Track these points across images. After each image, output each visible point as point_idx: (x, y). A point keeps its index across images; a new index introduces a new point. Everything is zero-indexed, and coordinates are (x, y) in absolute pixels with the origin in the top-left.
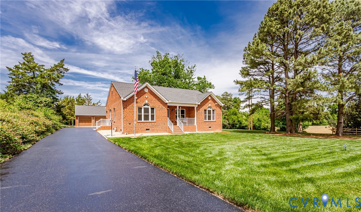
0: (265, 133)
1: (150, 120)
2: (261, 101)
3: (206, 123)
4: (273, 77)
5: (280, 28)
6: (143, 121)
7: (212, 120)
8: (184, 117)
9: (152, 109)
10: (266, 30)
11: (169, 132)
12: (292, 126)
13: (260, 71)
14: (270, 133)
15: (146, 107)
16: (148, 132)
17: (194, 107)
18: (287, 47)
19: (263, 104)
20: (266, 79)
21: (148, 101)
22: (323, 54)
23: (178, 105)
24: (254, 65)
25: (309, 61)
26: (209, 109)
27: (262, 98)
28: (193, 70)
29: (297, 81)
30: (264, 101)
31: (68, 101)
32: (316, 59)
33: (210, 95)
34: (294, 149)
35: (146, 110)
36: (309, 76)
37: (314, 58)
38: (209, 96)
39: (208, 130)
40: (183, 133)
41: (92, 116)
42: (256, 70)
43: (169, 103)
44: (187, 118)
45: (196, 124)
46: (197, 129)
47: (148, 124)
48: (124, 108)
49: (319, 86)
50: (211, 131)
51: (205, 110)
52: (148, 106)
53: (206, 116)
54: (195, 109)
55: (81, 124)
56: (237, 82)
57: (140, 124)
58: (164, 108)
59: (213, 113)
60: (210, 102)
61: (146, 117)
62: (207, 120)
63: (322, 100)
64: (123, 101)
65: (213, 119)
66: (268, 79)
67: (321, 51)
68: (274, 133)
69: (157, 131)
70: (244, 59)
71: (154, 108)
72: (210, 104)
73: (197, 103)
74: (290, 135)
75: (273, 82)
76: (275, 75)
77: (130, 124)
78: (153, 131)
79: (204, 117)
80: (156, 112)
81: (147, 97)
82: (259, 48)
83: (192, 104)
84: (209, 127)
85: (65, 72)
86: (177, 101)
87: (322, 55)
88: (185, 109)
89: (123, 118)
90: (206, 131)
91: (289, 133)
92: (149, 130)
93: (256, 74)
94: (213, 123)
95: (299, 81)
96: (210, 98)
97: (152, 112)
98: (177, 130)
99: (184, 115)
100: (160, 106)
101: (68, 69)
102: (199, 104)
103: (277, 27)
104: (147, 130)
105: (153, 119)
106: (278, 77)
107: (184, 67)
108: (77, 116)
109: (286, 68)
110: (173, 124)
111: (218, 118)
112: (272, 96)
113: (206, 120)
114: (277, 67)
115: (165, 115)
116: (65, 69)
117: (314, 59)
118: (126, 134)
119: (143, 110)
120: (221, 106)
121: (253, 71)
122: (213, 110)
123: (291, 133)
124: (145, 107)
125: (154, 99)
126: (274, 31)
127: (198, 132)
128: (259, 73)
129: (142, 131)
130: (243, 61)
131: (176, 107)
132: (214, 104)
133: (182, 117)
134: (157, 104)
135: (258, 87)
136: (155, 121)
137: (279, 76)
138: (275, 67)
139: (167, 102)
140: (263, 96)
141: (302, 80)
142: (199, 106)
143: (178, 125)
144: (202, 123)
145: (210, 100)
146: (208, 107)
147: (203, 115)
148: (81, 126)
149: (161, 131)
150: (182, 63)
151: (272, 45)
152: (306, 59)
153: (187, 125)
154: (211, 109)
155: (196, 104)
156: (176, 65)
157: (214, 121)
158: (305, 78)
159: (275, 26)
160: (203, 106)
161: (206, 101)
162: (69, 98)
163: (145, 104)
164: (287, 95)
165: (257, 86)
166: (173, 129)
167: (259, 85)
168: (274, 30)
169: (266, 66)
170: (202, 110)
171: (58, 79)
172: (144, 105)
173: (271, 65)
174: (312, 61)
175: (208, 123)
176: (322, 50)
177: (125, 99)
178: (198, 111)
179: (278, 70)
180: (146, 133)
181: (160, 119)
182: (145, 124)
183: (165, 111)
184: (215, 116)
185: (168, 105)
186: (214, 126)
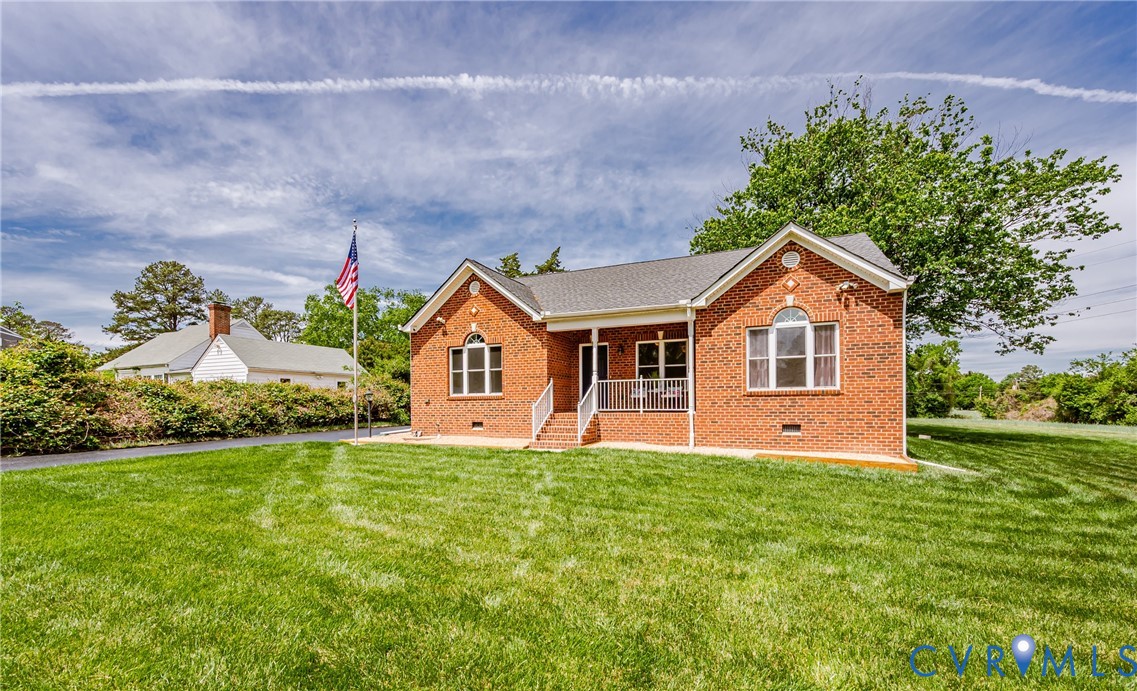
1: (487, 392)
3: (760, 402)
6: (466, 393)
7: (810, 386)
9: (496, 350)
15: (477, 345)
16: (477, 434)
17: (681, 324)
21: (480, 325)
23: (595, 326)
26: (788, 323)
33: (791, 243)
35: (476, 358)
38: (783, 251)
39: (775, 443)
43: (553, 321)
44: (641, 379)
45: (691, 409)
46: (692, 435)
47: (478, 404)
50: (802, 449)
51: (758, 333)
52: (482, 341)
53: (765, 362)
54: (689, 331)
57: (453, 404)
58: (535, 341)
59: (825, 346)
60: (790, 284)
61: (477, 382)
62: (773, 387)
69: (509, 434)
71: (500, 348)
72: (792, 291)
77: (428, 403)
78: (495, 430)
79: (745, 370)
80: (506, 360)
83: (668, 311)
84: (786, 427)
89: (413, 387)
90: (759, 445)
92: (480, 424)
96: (791, 261)
97: (496, 360)
100: (519, 339)
102: (702, 304)
104: (475, 424)
105: (496, 385)
111: (860, 370)
113: (763, 384)
115: (538, 372)
118: (418, 434)
119: (465, 357)
122: (817, 328)
124: (471, 346)
125: (500, 313)
127: (703, 450)
129: (459, 431)
131: (586, 335)
132: (830, 291)
134: (510, 333)
136: (503, 393)
139: (536, 318)
142: (709, 317)
144: (734, 403)
145: (791, 270)
146: (775, 312)
147: (742, 358)
149: (521, 432)
153: (641, 409)
154: (804, 323)
155: (684, 310)
157: (824, 394)
161: (758, 279)
163: (473, 337)
170: (730, 332)
172: (469, 341)
175: (774, 403)
178: (710, 343)
180: (472, 434)
181: (520, 388)
182: (470, 404)
183: (538, 355)
184: (841, 358)
185: (550, 328)
186: (830, 421)
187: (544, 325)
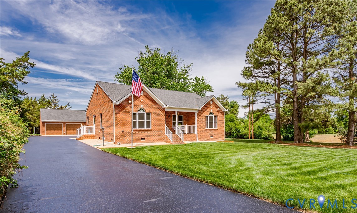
0: (271, 143)
1: (145, 128)
2: (267, 107)
3: (207, 131)
4: (278, 79)
5: (289, 25)
6: (137, 128)
7: (214, 128)
8: (182, 125)
9: (148, 115)
10: (273, 26)
11: (168, 142)
12: (301, 135)
13: (265, 72)
14: (275, 143)
15: (142, 112)
16: (143, 142)
17: (194, 113)
18: (295, 46)
19: (269, 109)
20: (271, 81)
21: (144, 106)
22: (335, 56)
23: (176, 111)
24: (259, 65)
25: (321, 64)
26: (211, 115)
27: (267, 102)
28: (188, 69)
29: (308, 85)
30: (270, 107)
31: (28, 104)
32: (329, 61)
33: (212, 99)
34: (311, 159)
35: (141, 116)
36: (321, 79)
37: (326, 60)
38: (210, 100)
39: (210, 139)
40: (184, 143)
41: (63, 122)
42: (260, 70)
43: (167, 108)
44: (187, 125)
45: (196, 132)
46: (197, 139)
47: (143, 132)
48: (116, 114)
49: (331, 91)
50: (213, 140)
51: (207, 117)
52: (144, 111)
53: (207, 123)
54: (196, 115)
55: (48, 131)
56: (240, 85)
57: (134, 132)
58: (161, 113)
59: (215, 120)
60: (212, 107)
61: (141, 125)
62: (209, 128)
63: (334, 107)
64: (115, 105)
65: (215, 126)
66: (273, 82)
67: (333, 53)
68: (280, 142)
69: (154, 141)
70: (247, 58)
71: (150, 114)
72: (212, 109)
73: (198, 108)
74: (299, 144)
75: (279, 84)
76: (282, 77)
77: (123, 132)
78: (149, 140)
79: (205, 124)
80: (152, 118)
81: (142, 100)
82: (267, 46)
83: (192, 109)
84: (211, 136)
85: (31, 68)
86: (175, 106)
87: (334, 58)
88: (183, 115)
89: (115, 126)
90: (207, 140)
91: (297, 142)
92: (144, 139)
93: (260, 75)
94: (215, 131)
95: (310, 85)
96: (211, 103)
97: (148, 118)
98: (176, 139)
99: (182, 122)
100: (157, 112)
101: (34, 64)
102: (200, 109)
103: (286, 24)
104: (142, 139)
105: (148, 126)
106: (285, 80)
107: (177, 64)
108: (43, 123)
109: (295, 70)
110: (172, 132)
111: (220, 125)
112: (278, 101)
113: (207, 127)
114: (284, 67)
115: (163, 122)
116: (31, 64)
117: (326, 62)
118: (118, 143)
119: (137, 116)
120: (224, 112)
121: (256, 72)
122: (215, 116)
123: (299, 142)
124: (140, 112)
125: (151, 103)
126: (283, 28)
127: (199, 141)
128: (263, 74)
129: (137, 141)
130: (246, 60)
131: (174, 112)
132: (216, 110)
133: (180, 124)
134: (154, 109)
135: (265, 90)
136: (151, 128)
137: (285, 78)
138: (281, 68)
139: (165, 107)
140: (268, 101)
141: (314, 84)
142: (200, 112)
143: (177, 133)
144: (203, 131)
145: (212, 105)
146: (209, 113)
147: (205, 122)
148: (49, 134)
149: (158, 141)
150: (176, 60)
151: (278, 43)
152: (317, 61)
153: (187, 133)
154: (213, 115)
155: (197, 110)
156: (169, 62)
157: (216, 129)
158: (316, 82)
159: (284, 22)
160: (204, 112)
161: (207, 105)
162: (30, 99)
163: (140, 109)
164: (295, 100)
165: (263, 90)
166: (172, 138)
167: (266, 89)
168: (283, 26)
169: (271, 67)
170: (203, 116)
171: (23, 76)
172: (139, 111)
173: (277, 65)
174: (325, 63)
175: (209, 131)
176: (335, 51)
177: (118, 103)
178: (199, 118)
179: (285, 71)
180: (141, 142)
181: (157, 127)
182: (140, 132)
183: (162, 117)
184: (218, 123)
185: (166, 110)
186: (216, 134)
187: (164, 108)
